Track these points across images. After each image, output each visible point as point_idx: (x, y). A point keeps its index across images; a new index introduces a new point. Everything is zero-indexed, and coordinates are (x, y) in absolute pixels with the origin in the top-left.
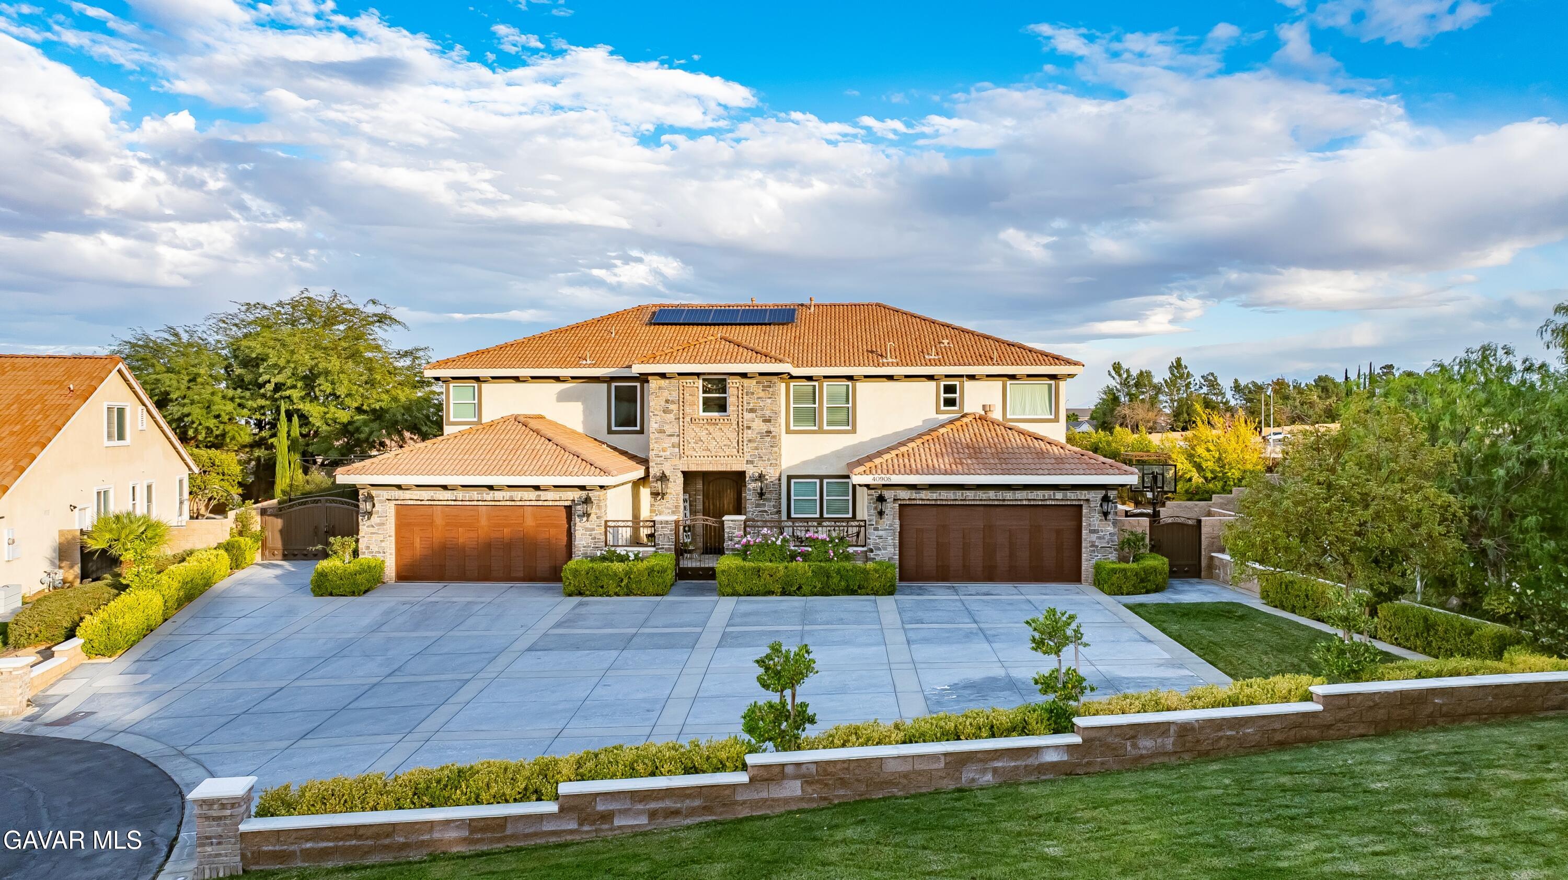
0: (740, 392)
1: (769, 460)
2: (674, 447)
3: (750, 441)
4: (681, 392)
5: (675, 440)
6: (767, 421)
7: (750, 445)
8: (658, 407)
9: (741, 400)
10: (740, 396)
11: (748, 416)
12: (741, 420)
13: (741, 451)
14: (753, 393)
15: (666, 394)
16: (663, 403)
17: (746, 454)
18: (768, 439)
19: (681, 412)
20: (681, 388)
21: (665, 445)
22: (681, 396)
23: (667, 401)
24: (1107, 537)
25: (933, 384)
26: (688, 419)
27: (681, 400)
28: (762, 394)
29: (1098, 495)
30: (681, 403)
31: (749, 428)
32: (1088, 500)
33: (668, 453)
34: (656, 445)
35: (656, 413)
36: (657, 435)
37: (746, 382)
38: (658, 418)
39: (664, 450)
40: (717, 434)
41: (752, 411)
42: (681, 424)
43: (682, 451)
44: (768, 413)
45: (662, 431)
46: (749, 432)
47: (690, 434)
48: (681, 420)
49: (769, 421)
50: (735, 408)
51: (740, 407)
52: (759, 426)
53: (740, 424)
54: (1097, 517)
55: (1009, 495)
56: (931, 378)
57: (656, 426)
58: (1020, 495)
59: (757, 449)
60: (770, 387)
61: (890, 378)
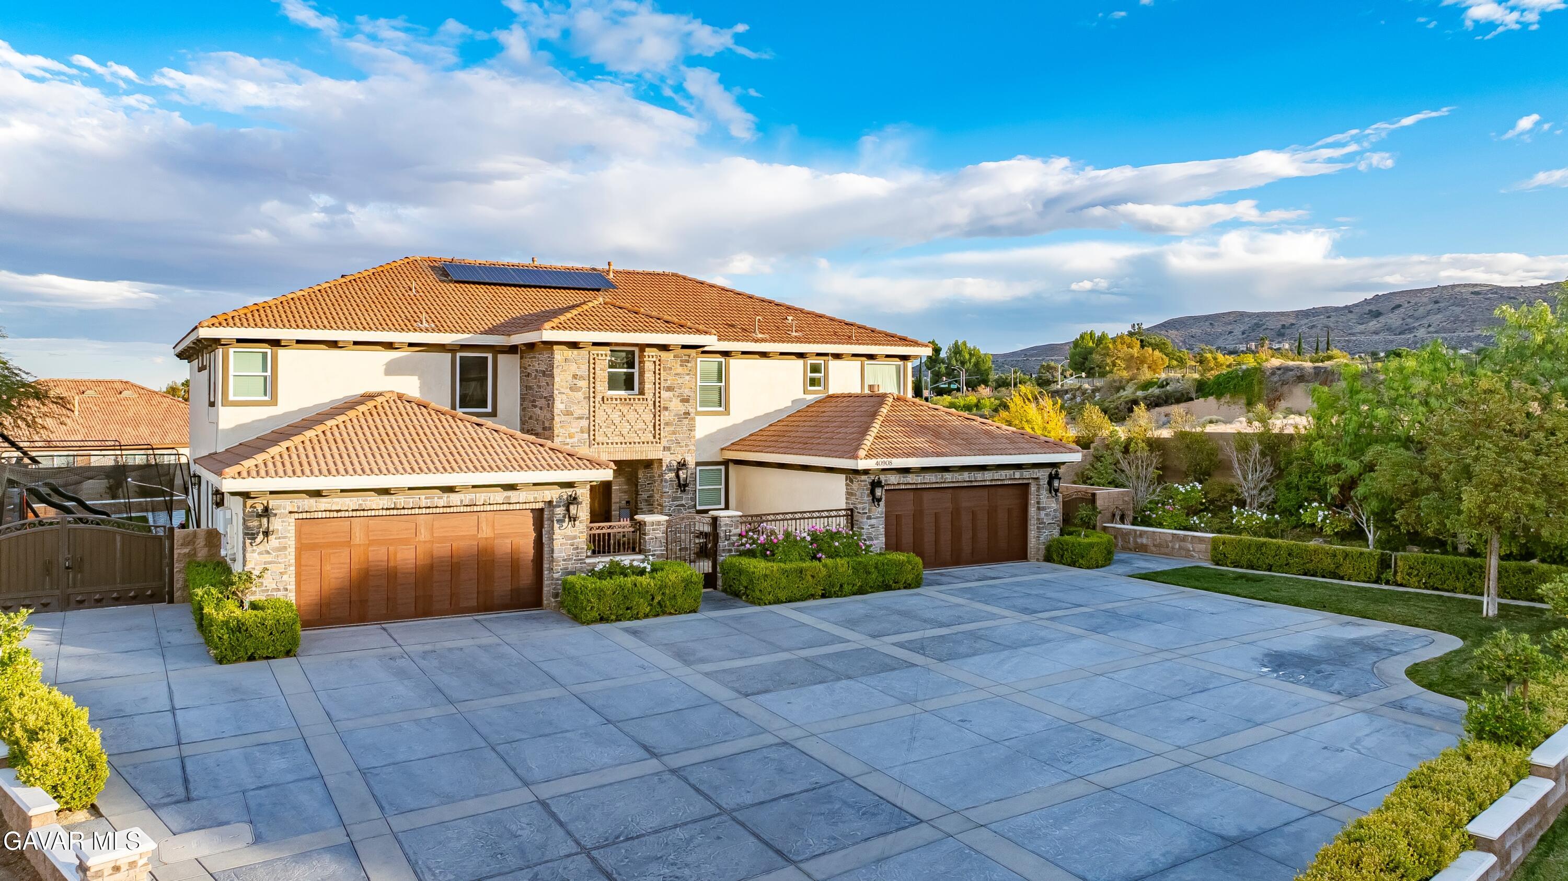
0: (657, 367)
1: (687, 445)
2: (582, 432)
3: (667, 424)
4: (592, 366)
5: (584, 423)
6: (685, 400)
7: (667, 429)
8: (564, 384)
9: (658, 376)
10: (657, 372)
11: (665, 394)
12: (658, 400)
13: (657, 436)
14: (671, 369)
15: (573, 368)
16: (570, 378)
17: (662, 440)
18: (686, 422)
19: (592, 390)
20: (592, 361)
21: (573, 430)
22: (592, 371)
23: (575, 376)
24: (1052, 514)
25: (800, 362)
26: (598, 399)
27: (592, 376)
28: (680, 370)
29: (1043, 474)
30: (592, 380)
31: (666, 409)
32: (1037, 478)
33: (576, 440)
34: (561, 430)
35: (562, 390)
36: (563, 418)
37: (664, 355)
38: (564, 397)
39: (571, 437)
40: (632, 416)
41: (669, 389)
42: (592, 404)
43: (592, 437)
44: (687, 392)
45: (568, 413)
46: (667, 413)
47: (600, 416)
48: (592, 399)
49: (687, 401)
50: (652, 386)
51: (657, 386)
52: (676, 406)
53: (657, 404)
54: (1044, 493)
55: (979, 476)
56: (801, 355)
57: (562, 407)
58: (988, 475)
59: (674, 433)
60: (688, 361)
61: (764, 355)
